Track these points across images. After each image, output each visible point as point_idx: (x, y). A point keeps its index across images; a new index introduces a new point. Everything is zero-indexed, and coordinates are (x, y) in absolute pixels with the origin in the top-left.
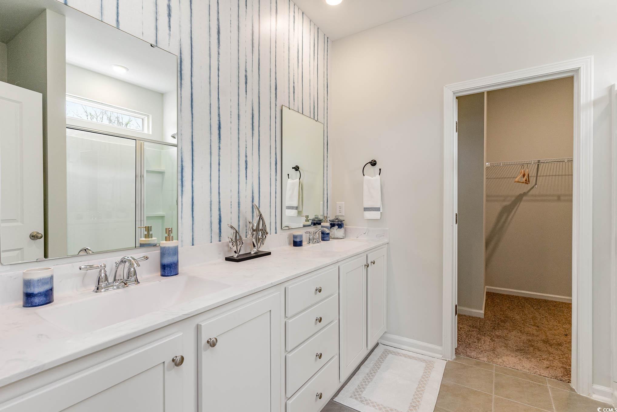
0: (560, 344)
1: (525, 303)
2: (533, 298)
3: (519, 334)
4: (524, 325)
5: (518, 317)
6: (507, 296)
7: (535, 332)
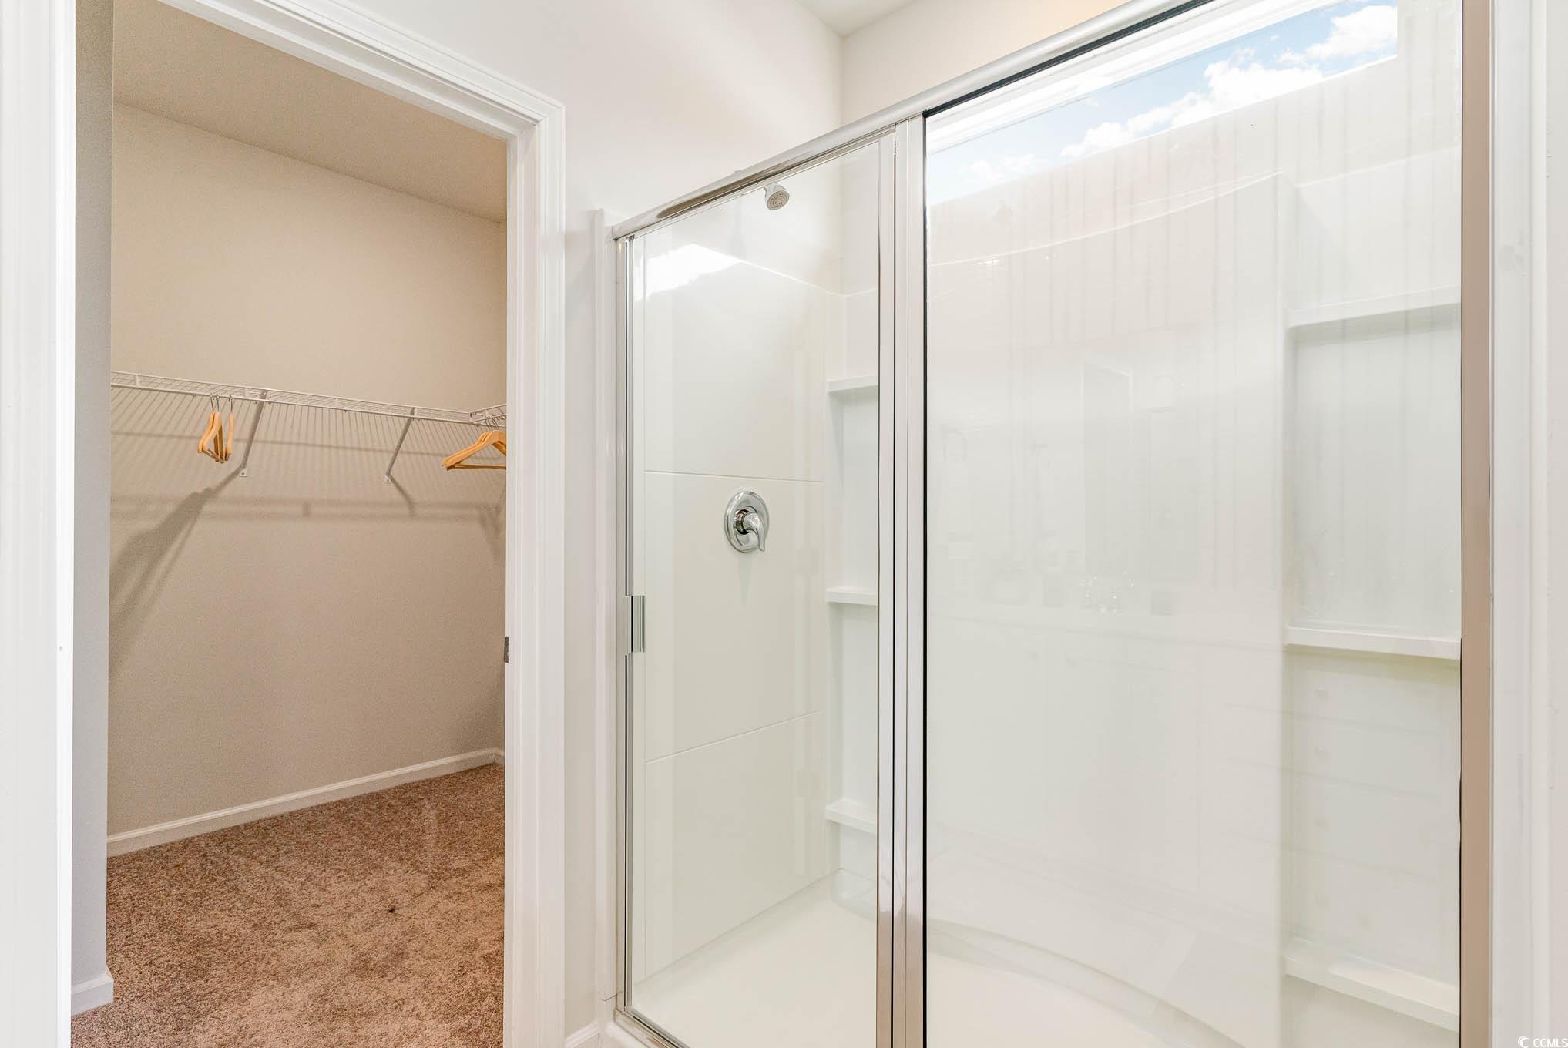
0: (399, 954)
1: (225, 854)
2: (238, 827)
3: (279, 990)
4: (271, 944)
5: (233, 924)
6: (151, 852)
7: (316, 953)
